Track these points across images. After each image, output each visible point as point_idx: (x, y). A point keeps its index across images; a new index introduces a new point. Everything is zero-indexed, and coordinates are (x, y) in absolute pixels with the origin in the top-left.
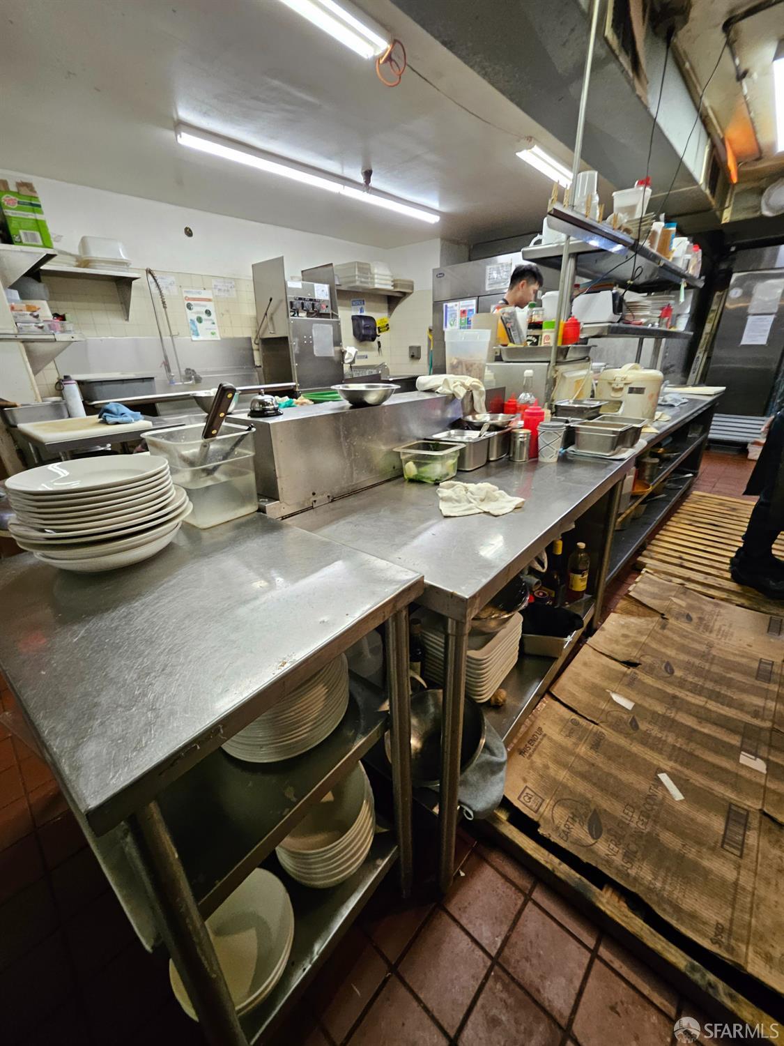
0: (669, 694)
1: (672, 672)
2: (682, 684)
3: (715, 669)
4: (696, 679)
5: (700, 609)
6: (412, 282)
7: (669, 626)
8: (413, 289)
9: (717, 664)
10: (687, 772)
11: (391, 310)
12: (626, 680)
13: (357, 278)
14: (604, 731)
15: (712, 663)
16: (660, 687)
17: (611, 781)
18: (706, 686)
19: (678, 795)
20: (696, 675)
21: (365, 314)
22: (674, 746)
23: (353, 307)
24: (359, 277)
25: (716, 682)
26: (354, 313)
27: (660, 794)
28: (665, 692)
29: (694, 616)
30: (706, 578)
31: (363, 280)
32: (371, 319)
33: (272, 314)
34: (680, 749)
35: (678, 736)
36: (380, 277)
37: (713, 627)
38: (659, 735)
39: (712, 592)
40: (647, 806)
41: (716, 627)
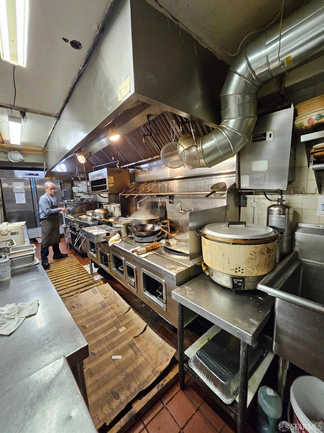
2: (91, 328)
4: (93, 323)
9: (93, 313)
10: (115, 349)
14: (88, 367)
17: (105, 377)
19: (119, 357)
22: (107, 346)
28: (91, 335)
29: (74, 305)
30: (65, 291)
35: (105, 343)
37: (82, 304)
38: (101, 348)
39: (71, 294)
40: (119, 370)
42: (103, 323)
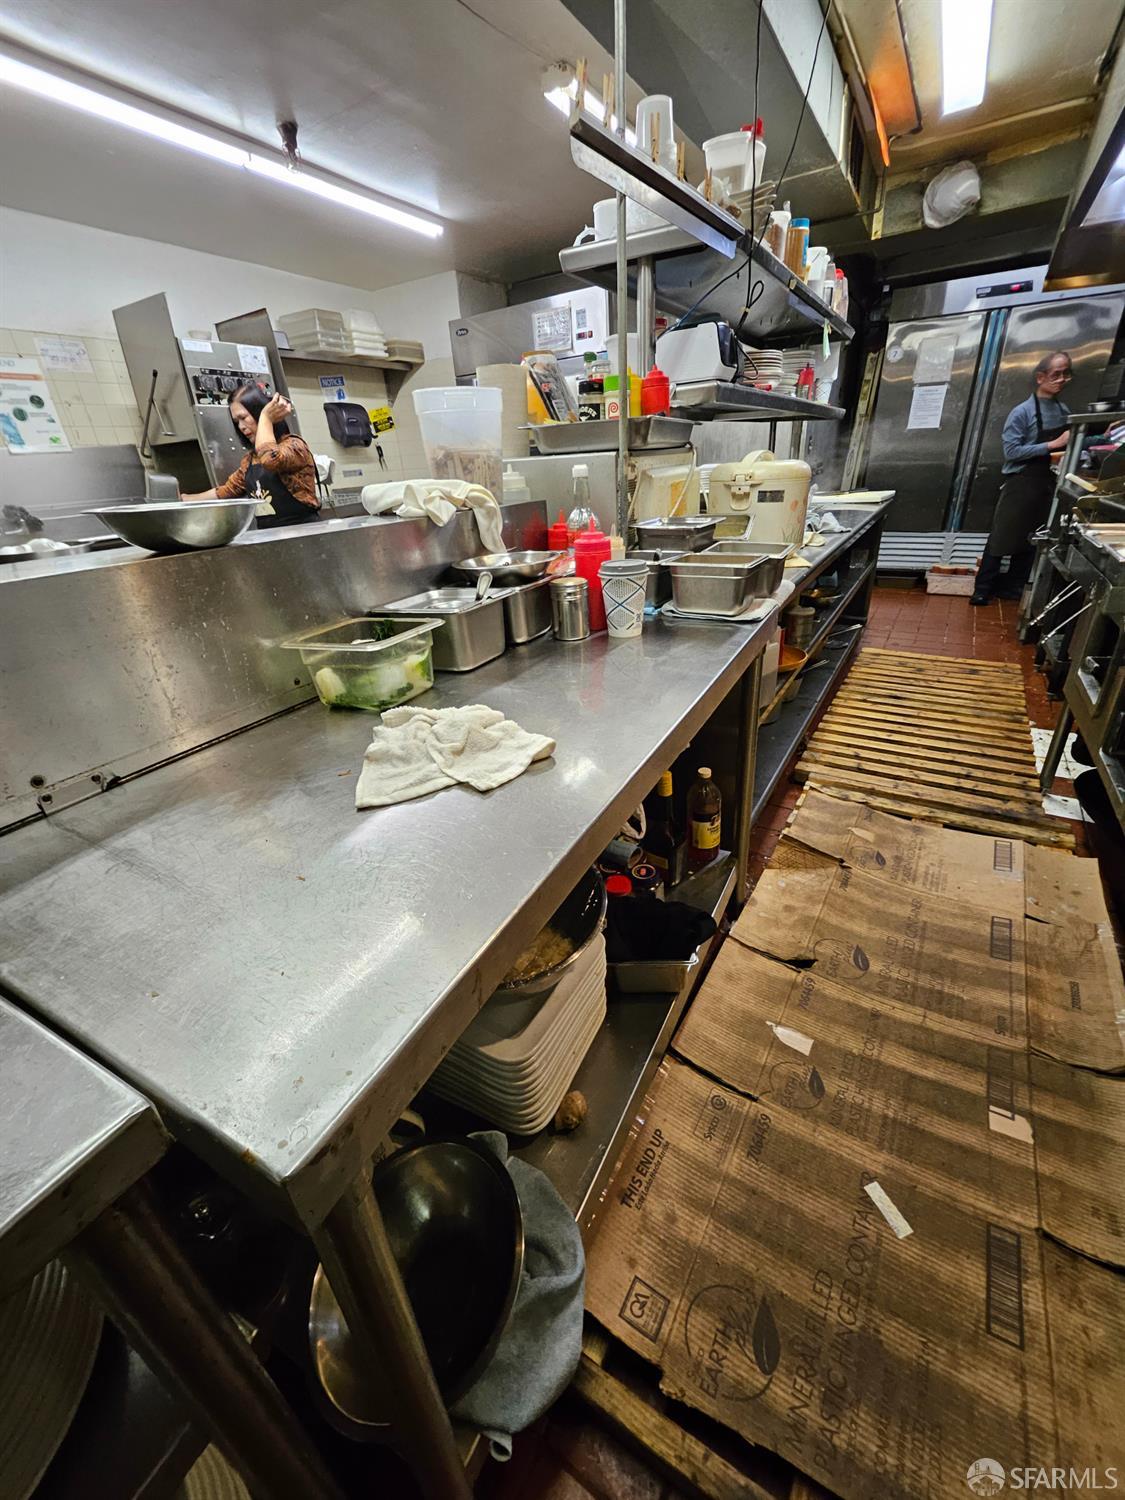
0: (865, 1010)
1: (866, 966)
2: (882, 987)
3: (929, 948)
4: (904, 972)
5: (895, 840)
6: (420, 345)
7: (853, 880)
8: (422, 357)
9: (931, 938)
10: (910, 1169)
11: (392, 394)
12: (797, 995)
13: (319, 336)
14: (767, 1111)
15: (923, 938)
16: (851, 1000)
17: (788, 1221)
18: (920, 983)
19: (902, 1228)
20: (904, 965)
21: (347, 400)
22: (885, 1117)
23: (324, 390)
24: (322, 336)
25: (933, 972)
26: (328, 400)
27: (872, 1231)
28: (860, 1008)
29: (887, 854)
30: (896, 787)
31: (331, 340)
32: (359, 408)
33: (164, 401)
34: (894, 1120)
35: (888, 1095)
36: (363, 336)
37: (916, 871)
38: (858, 1100)
39: (907, 808)
40: (855, 1267)
41: (922, 870)
42: (940, 1011)
